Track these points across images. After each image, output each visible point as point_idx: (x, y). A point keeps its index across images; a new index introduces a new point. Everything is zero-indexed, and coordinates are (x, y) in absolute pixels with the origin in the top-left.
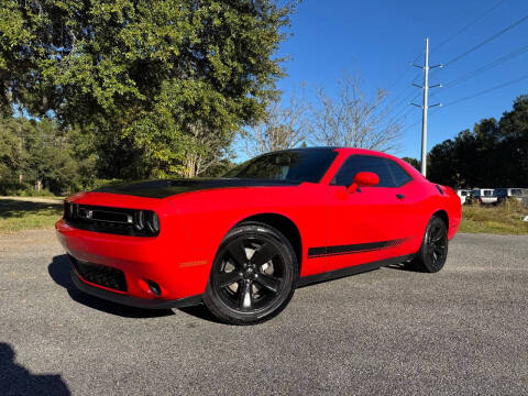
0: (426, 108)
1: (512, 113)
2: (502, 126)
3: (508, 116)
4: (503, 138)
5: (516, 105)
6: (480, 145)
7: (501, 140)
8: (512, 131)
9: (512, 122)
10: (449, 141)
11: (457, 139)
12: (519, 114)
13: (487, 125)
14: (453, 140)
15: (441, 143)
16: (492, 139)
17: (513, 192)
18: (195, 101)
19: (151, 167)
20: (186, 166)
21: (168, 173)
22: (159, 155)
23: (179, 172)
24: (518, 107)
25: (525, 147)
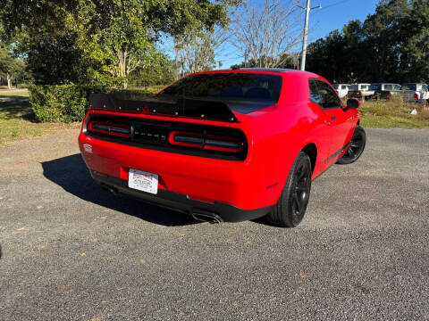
0: (309, 9)
2: (365, 27)
3: (371, 19)
4: (365, 37)
5: (378, 8)
6: (346, 44)
7: (363, 39)
8: (373, 31)
9: (374, 24)
10: (321, 40)
11: (328, 38)
12: (380, 17)
13: (353, 26)
14: (325, 39)
16: (356, 38)
17: (386, 87)
18: (166, 6)
19: (86, 67)
20: (117, 66)
21: (101, 72)
22: (94, 55)
23: (112, 72)
24: (379, 10)
25: (382, 46)
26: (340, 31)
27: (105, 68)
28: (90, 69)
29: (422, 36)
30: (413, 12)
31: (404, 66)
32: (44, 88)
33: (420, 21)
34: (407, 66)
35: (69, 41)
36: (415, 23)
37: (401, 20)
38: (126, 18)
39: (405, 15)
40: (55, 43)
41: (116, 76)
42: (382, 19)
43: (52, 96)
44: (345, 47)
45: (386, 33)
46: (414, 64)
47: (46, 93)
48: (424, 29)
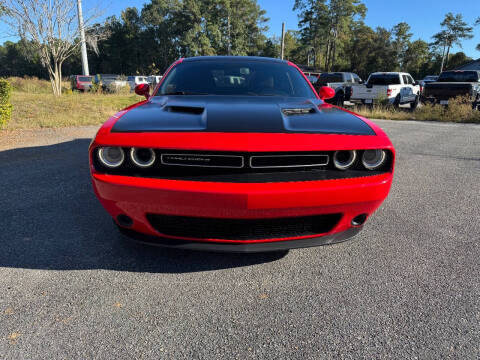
1: (150, 6)
2: (143, 16)
3: (148, 8)
4: (145, 28)
6: (127, 32)
7: (143, 29)
8: (152, 21)
9: (152, 14)
12: (156, 7)
13: (131, 14)
16: (137, 28)
25: (162, 38)
26: (117, 17)
30: (184, 7)
33: (192, 17)
37: (175, 14)
39: (178, 9)
42: (158, 10)
44: (127, 36)
45: (164, 25)
48: (196, 25)
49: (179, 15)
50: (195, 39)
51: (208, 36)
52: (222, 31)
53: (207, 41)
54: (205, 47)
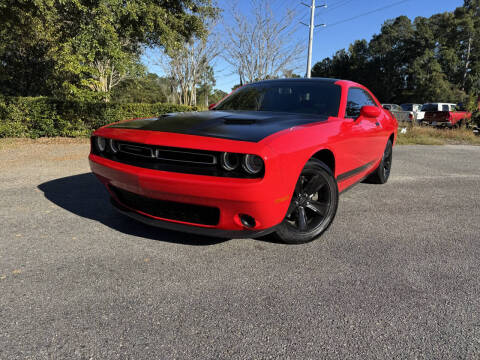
0: (313, 26)
1: (380, 36)
2: (371, 47)
3: (377, 39)
4: (371, 58)
5: (383, 28)
6: (352, 64)
7: (369, 59)
9: (380, 44)
11: (335, 57)
12: (385, 37)
13: (359, 46)
14: (331, 58)
15: (321, 60)
16: (363, 59)
18: (137, 15)
19: (60, 80)
20: (98, 80)
21: (78, 86)
22: (70, 68)
23: (91, 86)
24: (385, 30)
25: (387, 67)
26: (346, 51)
27: (84, 82)
28: (65, 83)
29: (426, 58)
30: (416, 33)
31: (410, 89)
32: (6, 100)
33: (423, 43)
34: (413, 88)
35: (39, 50)
36: (418, 45)
37: (405, 41)
38: (96, 26)
39: (409, 36)
40: (22, 52)
41: (96, 91)
42: (387, 40)
43: (15, 109)
44: (352, 67)
45: (392, 54)
46: (419, 85)
47: (8, 104)
48: (427, 51)
49: (408, 42)
50: (423, 66)
51: (440, 61)
52: (459, 56)
53: (438, 67)
54: (434, 73)
